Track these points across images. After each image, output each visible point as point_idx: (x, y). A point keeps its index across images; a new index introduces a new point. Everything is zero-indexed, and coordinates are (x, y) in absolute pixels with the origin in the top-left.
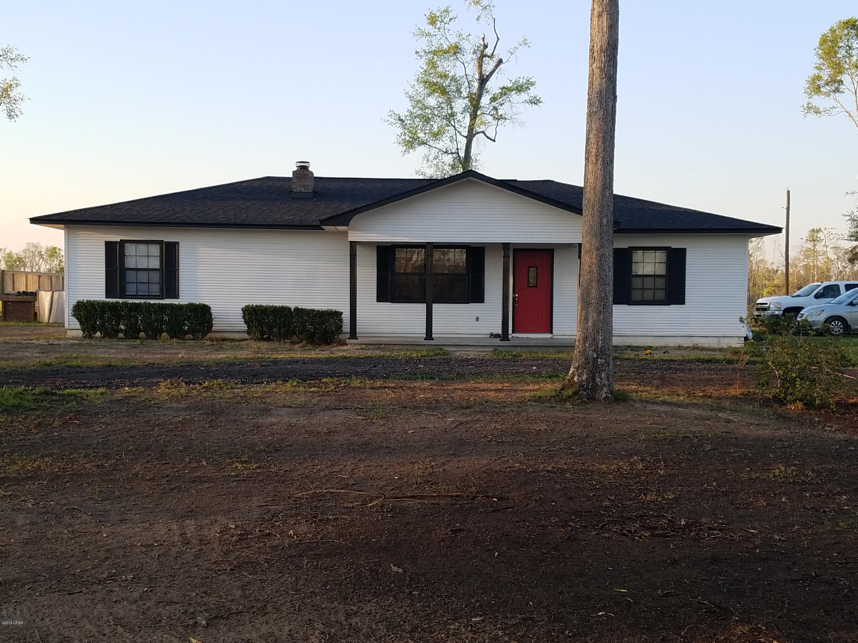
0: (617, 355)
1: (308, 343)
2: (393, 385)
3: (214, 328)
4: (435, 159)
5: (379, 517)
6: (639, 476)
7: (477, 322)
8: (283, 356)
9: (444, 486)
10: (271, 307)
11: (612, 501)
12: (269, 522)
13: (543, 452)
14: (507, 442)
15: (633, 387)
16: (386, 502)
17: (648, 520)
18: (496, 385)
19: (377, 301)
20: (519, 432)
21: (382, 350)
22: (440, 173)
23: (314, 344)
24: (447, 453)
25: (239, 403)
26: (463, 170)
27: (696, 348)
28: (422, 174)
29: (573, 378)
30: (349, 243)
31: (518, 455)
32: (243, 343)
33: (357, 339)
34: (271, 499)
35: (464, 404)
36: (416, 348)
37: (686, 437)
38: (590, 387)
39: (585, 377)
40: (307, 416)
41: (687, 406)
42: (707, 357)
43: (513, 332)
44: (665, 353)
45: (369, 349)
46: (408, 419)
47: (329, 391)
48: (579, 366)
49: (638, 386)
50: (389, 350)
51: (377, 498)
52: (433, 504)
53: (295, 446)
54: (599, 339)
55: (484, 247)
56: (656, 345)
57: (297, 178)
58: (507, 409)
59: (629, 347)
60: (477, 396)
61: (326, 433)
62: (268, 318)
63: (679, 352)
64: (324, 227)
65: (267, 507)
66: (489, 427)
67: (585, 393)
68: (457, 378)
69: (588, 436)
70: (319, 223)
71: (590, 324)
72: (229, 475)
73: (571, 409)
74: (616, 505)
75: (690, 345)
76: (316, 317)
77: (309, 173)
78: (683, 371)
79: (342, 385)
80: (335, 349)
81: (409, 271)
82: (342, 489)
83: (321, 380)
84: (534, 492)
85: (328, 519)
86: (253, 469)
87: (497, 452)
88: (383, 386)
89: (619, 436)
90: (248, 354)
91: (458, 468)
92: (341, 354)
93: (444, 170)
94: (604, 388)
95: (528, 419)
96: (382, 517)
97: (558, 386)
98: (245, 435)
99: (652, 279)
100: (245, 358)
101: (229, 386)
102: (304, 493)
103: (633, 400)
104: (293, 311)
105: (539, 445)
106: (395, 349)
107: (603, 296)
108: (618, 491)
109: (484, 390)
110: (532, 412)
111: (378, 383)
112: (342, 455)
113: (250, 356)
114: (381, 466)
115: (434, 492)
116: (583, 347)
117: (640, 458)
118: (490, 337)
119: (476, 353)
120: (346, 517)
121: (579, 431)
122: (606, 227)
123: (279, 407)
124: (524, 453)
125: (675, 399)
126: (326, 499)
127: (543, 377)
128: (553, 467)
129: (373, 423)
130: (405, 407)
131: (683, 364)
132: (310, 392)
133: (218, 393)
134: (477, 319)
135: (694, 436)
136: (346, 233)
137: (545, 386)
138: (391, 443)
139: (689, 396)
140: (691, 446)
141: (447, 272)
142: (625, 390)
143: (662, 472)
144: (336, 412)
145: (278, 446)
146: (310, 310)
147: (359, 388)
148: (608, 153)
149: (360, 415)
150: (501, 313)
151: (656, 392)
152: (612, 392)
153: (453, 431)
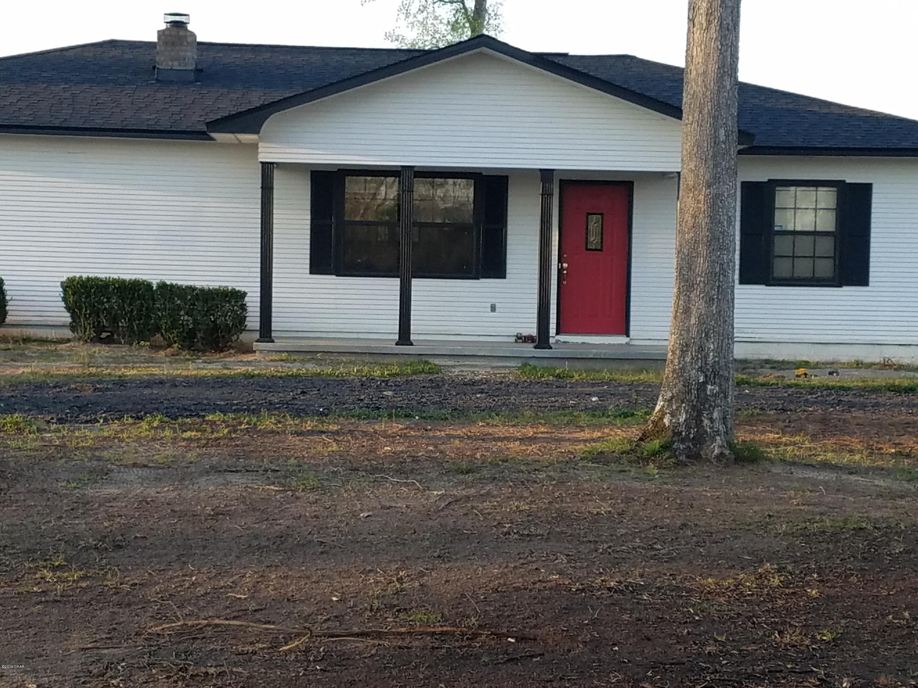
0: (744, 376)
1: (183, 348)
2: (335, 428)
3: (9, 319)
4: (421, 11)
5: (300, 670)
6: (772, 599)
7: (493, 314)
8: (135, 372)
9: (419, 616)
10: (115, 281)
11: (723, 644)
12: (100, 678)
13: (602, 553)
14: (537, 535)
15: (771, 436)
16: (314, 642)
17: (784, 678)
18: (524, 431)
19: (311, 273)
20: (562, 516)
21: (319, 362)
22: (430, 37)
23: (194, 350)
24: (429, 554)
25: (50, 458)
26: (472, 32)
27: (886, 365)
28: (397, 40)
29: (661, 419)
30: (260, 165)
31: (557, 559)
32: (63, 346)
33: (273, 342)
34: (104, 636)
35: (464, 465)
36: (380, 359)
37: (861, 529)
38: (692, 436)
39: (682, 418)
40: (176, 483)
41: (866, 471)
42: (906, 383)
43: (557, 334)
44: (831, 373)
45: (295, 360)
46: (361, 491)
47: (217, 439)
48: (672, 398)
49: (781, 435)
50: (332, 363)
51: (298, 635)
52: (400, 647)
53: (151, 540)
54: (709, 348)
55: (507, 177)
56: (816, 359)
57: (166, 43)
58: (542, 476)
59: (767, 361)
60: (487, 449)
61: (209, 515)
62: (108, 301)
63: (856, 373)
64: (213, 135)
65: (95, 651)
66: (506, 507)
67: (681, 447)
68: (453, 416)
69: (684, 525)
70: (204, 128)
71: (693, 321)
72: (28, 592)
73: (657, 476)
74: (727, 652)
75: (878, 360)
76: (198, 300)
77: (188, 34)
78: (863, 407)
79: (243, 427)
80: (232, 359)
81: (371, 218)
82: (235, 618)
83: (204, 416)
84: (582, 626)
85: (207, 673)
86: (74, 581)
87: (519, 554)
88: (318, 429)
89: (741, 526)
90: (71, 368)
91: (447, 581)
92: (244, 368)
93: (436, 32)
94: (718, 438)
95: (579, 494)
96: (305, 670)
97: (635, 432)
98: (61, 518)
99: (811, 238)
100: (65, 375)
101: (34, 427)
102: (164, 626)
103: (770, 460)
104: (155, 288)
105: (596, 542)
106: (342, 361)
107: (718, 270)
108: (733, 626)
109: (500, 439)
110: (586, 481)
111: (309, 425)
112: (238, 557)
113: (75, 372)
114: (308, 578)
115: (401, 626)
116: (679, 364)
117: (775, 566)
118: (516, 342)
119: (489, 370)
120: (240, 670)
121: (669, 515)
122: (724, 143)
123: (126, 466)
124: (568, 555)
125: (846, 459)
126: (204, 638)
127: (609, 416)
128: (620, 582)
129: (297, 498)
130: (356, 469)
131: (864, 395)
132: (184, 439)
133: (14, 439)
134: (493, 308)
135: (875, 528)
136: (254, 147)
137: (613, 433)
138: (329, 535)
139: (871, 454)
140: (868, 544)
141: (440, 221)
142: (755, 442)
143: (814, 592)
144: (231, 477)
145: (120, 538)
146: (187, 287)
147: (272, 432)
148: (729, 11)
149: (273, 484)
150: (536, 296)
151: (812, 445)
152: (731, 446)
153: (442, 514)
